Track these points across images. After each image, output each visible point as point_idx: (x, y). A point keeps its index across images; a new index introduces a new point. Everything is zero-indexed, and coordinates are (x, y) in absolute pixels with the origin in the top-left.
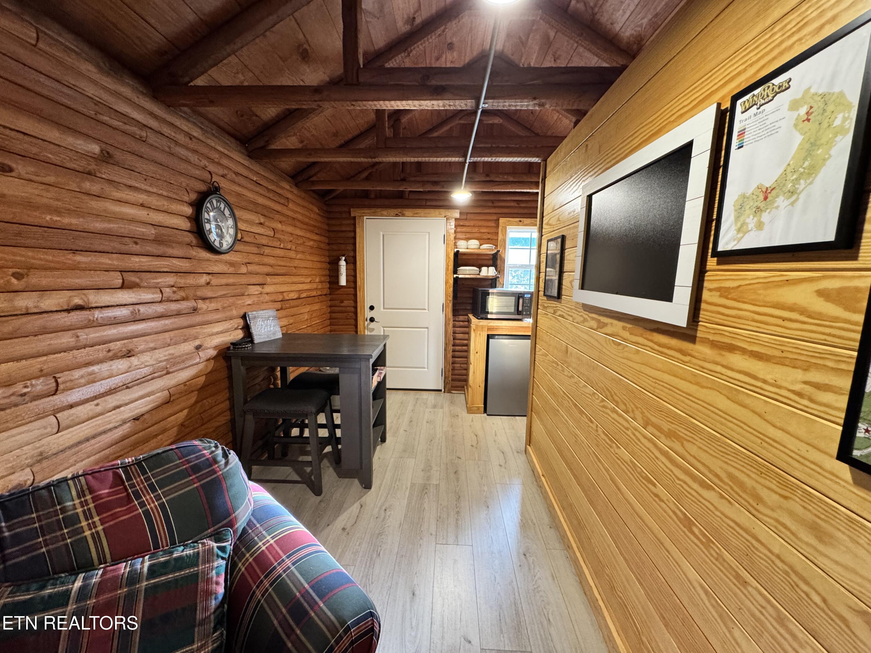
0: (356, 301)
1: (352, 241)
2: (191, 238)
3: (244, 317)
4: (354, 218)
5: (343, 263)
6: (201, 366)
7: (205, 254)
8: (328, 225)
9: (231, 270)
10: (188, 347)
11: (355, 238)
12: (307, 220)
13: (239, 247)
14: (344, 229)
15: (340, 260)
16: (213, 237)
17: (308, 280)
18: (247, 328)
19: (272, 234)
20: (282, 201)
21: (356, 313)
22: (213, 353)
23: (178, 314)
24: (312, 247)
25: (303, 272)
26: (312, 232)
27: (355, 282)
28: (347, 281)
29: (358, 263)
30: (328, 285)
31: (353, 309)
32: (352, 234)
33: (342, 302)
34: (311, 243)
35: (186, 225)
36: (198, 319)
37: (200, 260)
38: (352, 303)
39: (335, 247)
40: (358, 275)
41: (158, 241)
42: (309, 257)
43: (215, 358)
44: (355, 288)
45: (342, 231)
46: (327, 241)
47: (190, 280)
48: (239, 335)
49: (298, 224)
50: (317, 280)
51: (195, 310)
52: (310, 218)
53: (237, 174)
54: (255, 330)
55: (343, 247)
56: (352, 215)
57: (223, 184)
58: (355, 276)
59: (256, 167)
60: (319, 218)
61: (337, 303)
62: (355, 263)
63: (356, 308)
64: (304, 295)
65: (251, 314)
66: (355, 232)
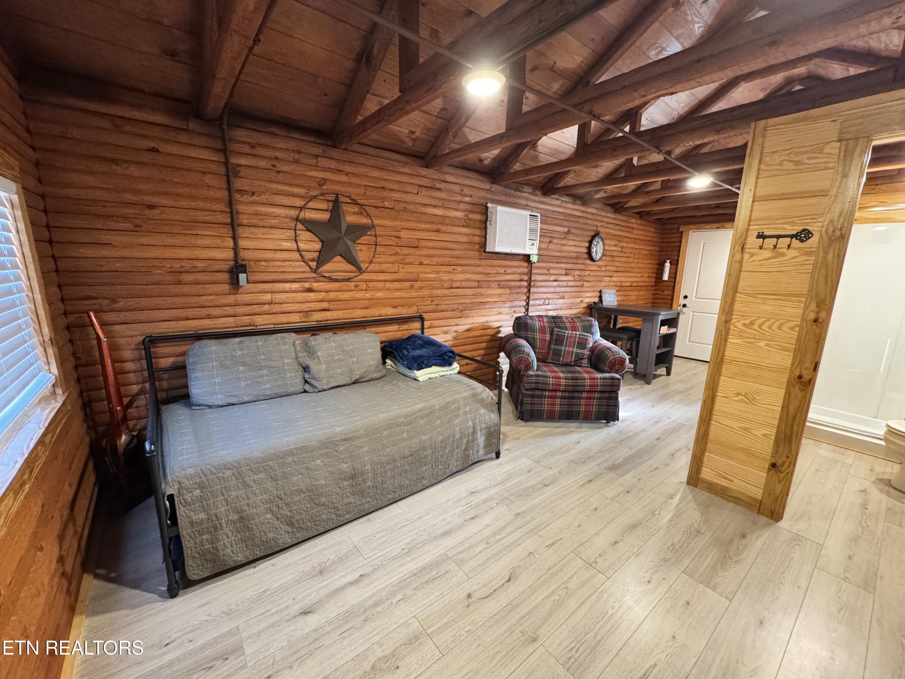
0: (673, 292)
1: (678, 249)
2: (586, 256)
3: (600, 292)
4: (682, 233)
5: (668, 265)
6: (581, 310)
7: (589, 262)
8: (662, 238)
9: (599, 269)
10: (579, 300)
11: (680, 246)
12: (644, 238)
13: (603, 258)
14: (672, 240)
15: (665, 262)
16: (594, 254)
17: (639, 275)
18: (600, 297)
19: (620, 249)
20: (630, 230)
21: (672, 300)
22: (586, 305)
23: (578, 286)
24: (645, 255)
25: (636, 270)
26: (647, 244)
27: (675, 278)
28: (669, 277)
29: (679, 265)
30: (654, 280)
31: (671, 297)
32: (679, 244)
33: (663, 292)
34: (645, 252)
35: (585, 250)
36: (583, 289)
37: (588, 265)
38: (670, 293)
39: (663, 253)
40: (678, 273)
41: (576, 258)
42: (642, 261)
43: (586, 308)
44: (675, 282)
45: (672, 242)
46: (658, 249)
47: (583, 273)
48: (597, 300)
49: (638, 242)
50: (646, 275)
51: (583, 285)
52: (647, 236)
53: (608, 223)
54: (603, 298)
55: (670, 253)
56: (681, 230)
57: (601, 230)
58: (676, 274)
59: (618, 216)
60: (654, 235)
61: (659, 292)
62: (677, 265)
63: (673, 296)
64: (634, 285)
65: (603, 291)
66: (681, 242)
